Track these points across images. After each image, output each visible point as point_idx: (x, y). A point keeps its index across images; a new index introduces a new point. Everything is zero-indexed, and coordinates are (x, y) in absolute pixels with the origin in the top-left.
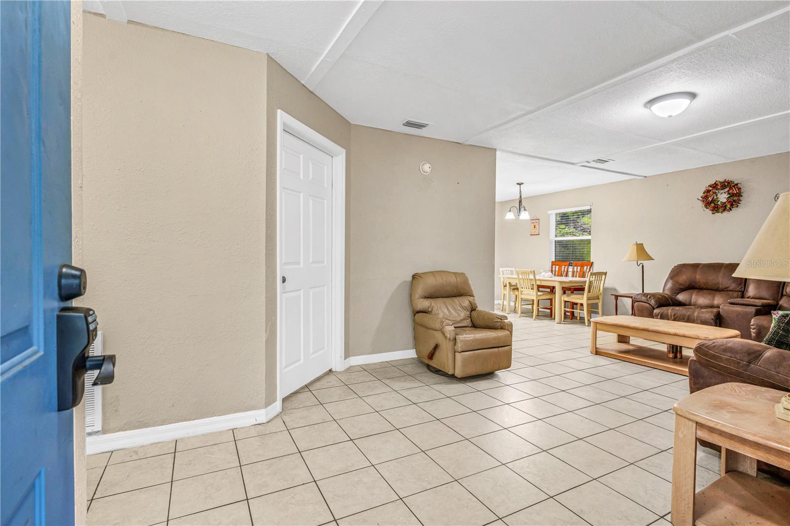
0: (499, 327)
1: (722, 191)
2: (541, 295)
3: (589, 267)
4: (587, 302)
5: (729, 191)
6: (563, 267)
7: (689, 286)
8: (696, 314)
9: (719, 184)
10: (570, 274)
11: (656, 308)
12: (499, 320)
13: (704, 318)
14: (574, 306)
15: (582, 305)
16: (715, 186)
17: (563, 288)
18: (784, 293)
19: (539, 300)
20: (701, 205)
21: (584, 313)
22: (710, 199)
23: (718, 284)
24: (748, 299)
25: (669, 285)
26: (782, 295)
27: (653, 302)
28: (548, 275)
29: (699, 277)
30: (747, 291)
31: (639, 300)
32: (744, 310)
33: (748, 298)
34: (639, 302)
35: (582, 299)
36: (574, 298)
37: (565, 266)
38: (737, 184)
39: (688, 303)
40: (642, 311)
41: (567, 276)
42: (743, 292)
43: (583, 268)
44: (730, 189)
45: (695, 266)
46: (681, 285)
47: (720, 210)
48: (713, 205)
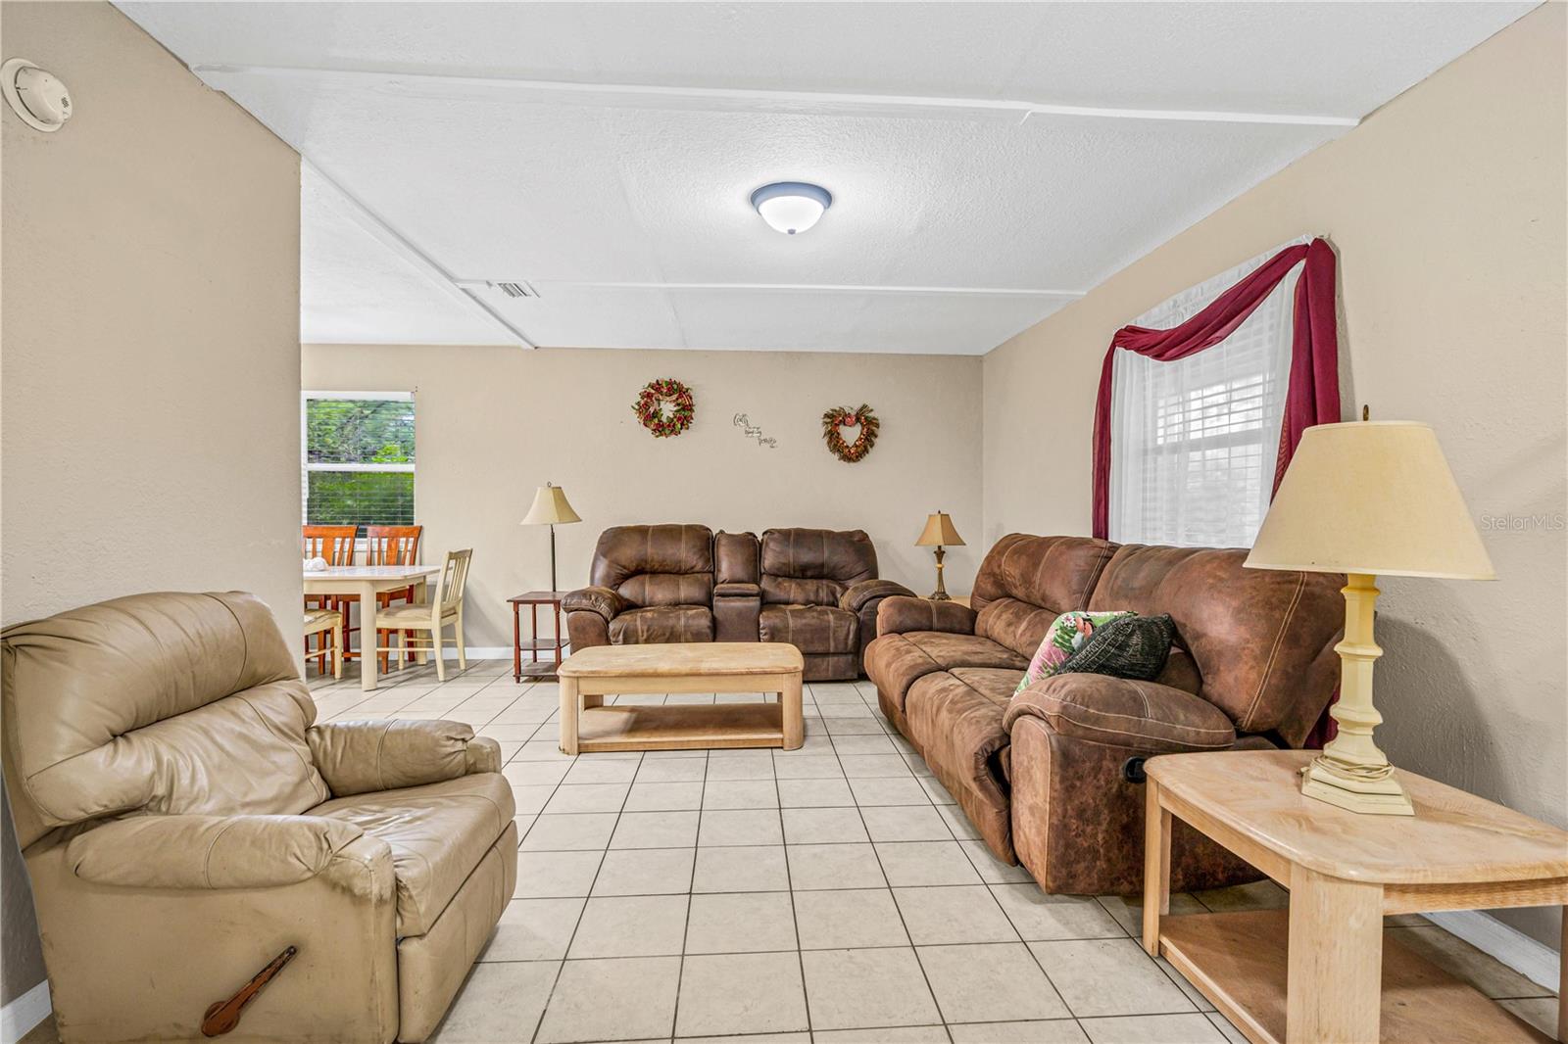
0: (462, 770)
1: (668, 398)
2: (310, 622)
3: (412, 539)
4: (441, 623)
5: (677, 399)
6: (339, 540)
7: (636, 569)
8: (682, 622)
9: (664, 385)
10: (361, 558)
11: (612, 619)
12: (460, 746)
13: (696, 628)
14: (391, 636)
15: (429, 633)
16: (657, 386)
17: (380, 596)
18: (763, 570)
19: (307, 637)
20: (635, 418)
21: (433, 652)
22: (652, 410)
23: (680, 562)
24: (722, 585)
25: (600, 572)
26: (761, 574)
27: (604, 608)
28: (315, 566)
29: (652, 551)
30: (719, 571)
31: (576, 607)
32: (746, 604)
33: (722, 583)
34: (576, 610)
35: (429, 620)
36: (404, 619)
37: (344, 538)
38: (687, 390)
39: (640, 602)
40: (584, 629)
41: (351, 563)
42: (713, 573)
43: (398, 543)
44: (680, 396)
45: (642, 531)
46: (624, 567)
47: (667, 432)
48: (656, 421)
